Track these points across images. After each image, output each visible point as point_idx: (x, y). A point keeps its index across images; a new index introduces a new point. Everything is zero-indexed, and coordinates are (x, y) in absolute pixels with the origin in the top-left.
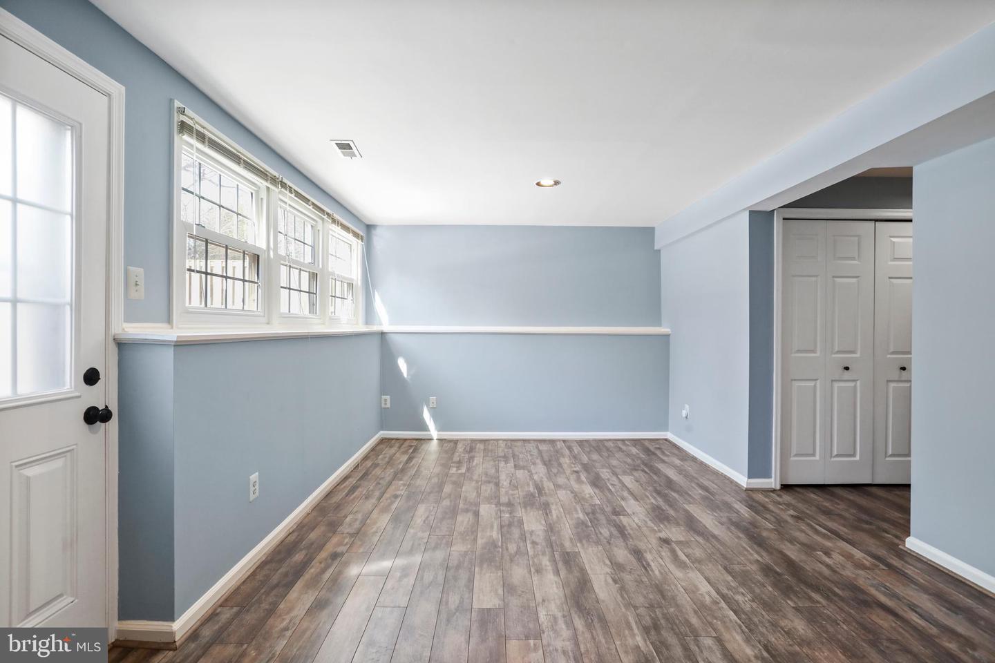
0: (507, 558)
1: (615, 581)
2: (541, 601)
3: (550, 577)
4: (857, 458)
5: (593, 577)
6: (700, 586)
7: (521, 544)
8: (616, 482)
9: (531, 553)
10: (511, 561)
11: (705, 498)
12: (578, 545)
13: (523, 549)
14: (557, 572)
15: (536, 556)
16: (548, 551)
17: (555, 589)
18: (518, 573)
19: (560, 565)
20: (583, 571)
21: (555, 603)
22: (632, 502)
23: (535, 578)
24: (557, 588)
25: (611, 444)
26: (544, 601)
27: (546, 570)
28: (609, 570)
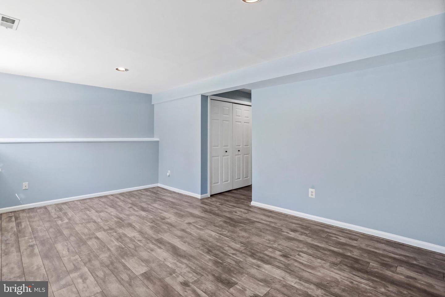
0: (132, 251)
1: (185, 242)
2: (164, 260)
3: (159, 250)
4: (229, 182)
5: (176, 244)
6: (212, 234)
7: (134, 243)
8: (152, 208)
9: (142, 245)
10: (136, 251)
11: (190, 205)
12: (159, 235)
13: (136, 245)
14: (160, 248)
15: (145, 245)
16: (148, 241)
17: (165, 254)
18: (145, 255)
19: (159, 244)
20: (169, 243)
21: (170, 258)
22: (165, 213)
23: (153, 253)
24: (166, 253)
25: (135, 193)
26: (165, 260)
27: (155, 249)
28: (179, 240)
